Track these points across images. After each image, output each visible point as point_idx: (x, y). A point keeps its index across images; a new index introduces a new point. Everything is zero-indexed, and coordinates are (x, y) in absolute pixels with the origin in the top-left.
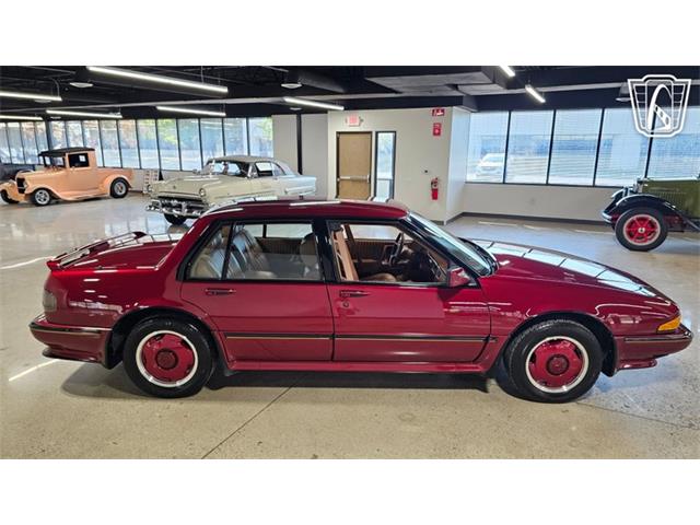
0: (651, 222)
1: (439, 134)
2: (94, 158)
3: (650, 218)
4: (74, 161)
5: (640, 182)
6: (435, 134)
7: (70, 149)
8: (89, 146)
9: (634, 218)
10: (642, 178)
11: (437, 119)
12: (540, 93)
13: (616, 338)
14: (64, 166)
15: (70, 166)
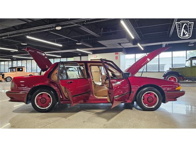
0: (175, 78)
1: (117, 59)
2: (24, 69)
3: (174, 77)
4: (19, 70)
5: (170, 69)
6: (116, 59)
7: (17, 67)
8: (23, 66)
9: (170, 77)
10: (171, 67)
11: (117, 55)
12: (142, 47)
13: (165, 92)
14: (16, 71)
15: (18, 71)
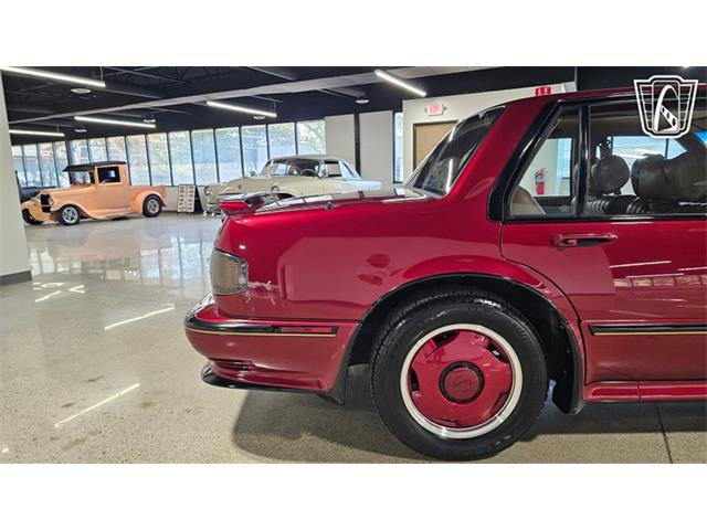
4: (104, 175)
14: (93, 181)
15: (100, 181)
